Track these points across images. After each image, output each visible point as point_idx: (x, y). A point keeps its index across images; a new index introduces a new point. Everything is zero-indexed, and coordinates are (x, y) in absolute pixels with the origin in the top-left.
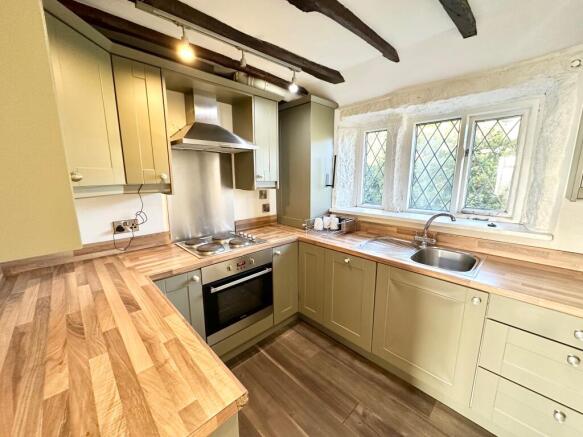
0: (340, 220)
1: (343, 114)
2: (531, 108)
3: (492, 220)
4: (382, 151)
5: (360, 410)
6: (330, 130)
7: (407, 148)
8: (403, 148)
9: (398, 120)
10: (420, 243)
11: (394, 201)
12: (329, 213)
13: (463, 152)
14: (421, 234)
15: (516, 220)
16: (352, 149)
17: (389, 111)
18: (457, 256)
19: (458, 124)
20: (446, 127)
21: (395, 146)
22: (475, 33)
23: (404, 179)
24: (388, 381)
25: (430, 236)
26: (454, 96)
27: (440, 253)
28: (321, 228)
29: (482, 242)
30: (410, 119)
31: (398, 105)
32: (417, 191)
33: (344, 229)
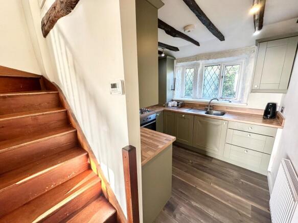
0: (178, 103)
1: (177, 62)
2: (242, 62)
3: (230, 100)
4: (192, 76)
5: (191, 161)
6: (173, 68)
7: (202, 75)
8: (200, 75)
9: (199, 65)
10: (207, 109)
11: (197, 95)
12: (173, 100)
13: (221, 77)
14: (208, 106)
15: (238, 100)
16: (180, 75)
17: (195, 61)
18: (219, 112)
19: (219, 67)
20: (215, 67)
21: (197, 75)
22: (224, 40)
23: (200, 87)
24: (198, 155)
25: (210, 106)
26: (218, 58)
27: (214, 112)
28: (171, 106)
29: (227, 108)
30: (202, 64)
31: (199, 60)
32: (205, 91)
33: (180, 106)
